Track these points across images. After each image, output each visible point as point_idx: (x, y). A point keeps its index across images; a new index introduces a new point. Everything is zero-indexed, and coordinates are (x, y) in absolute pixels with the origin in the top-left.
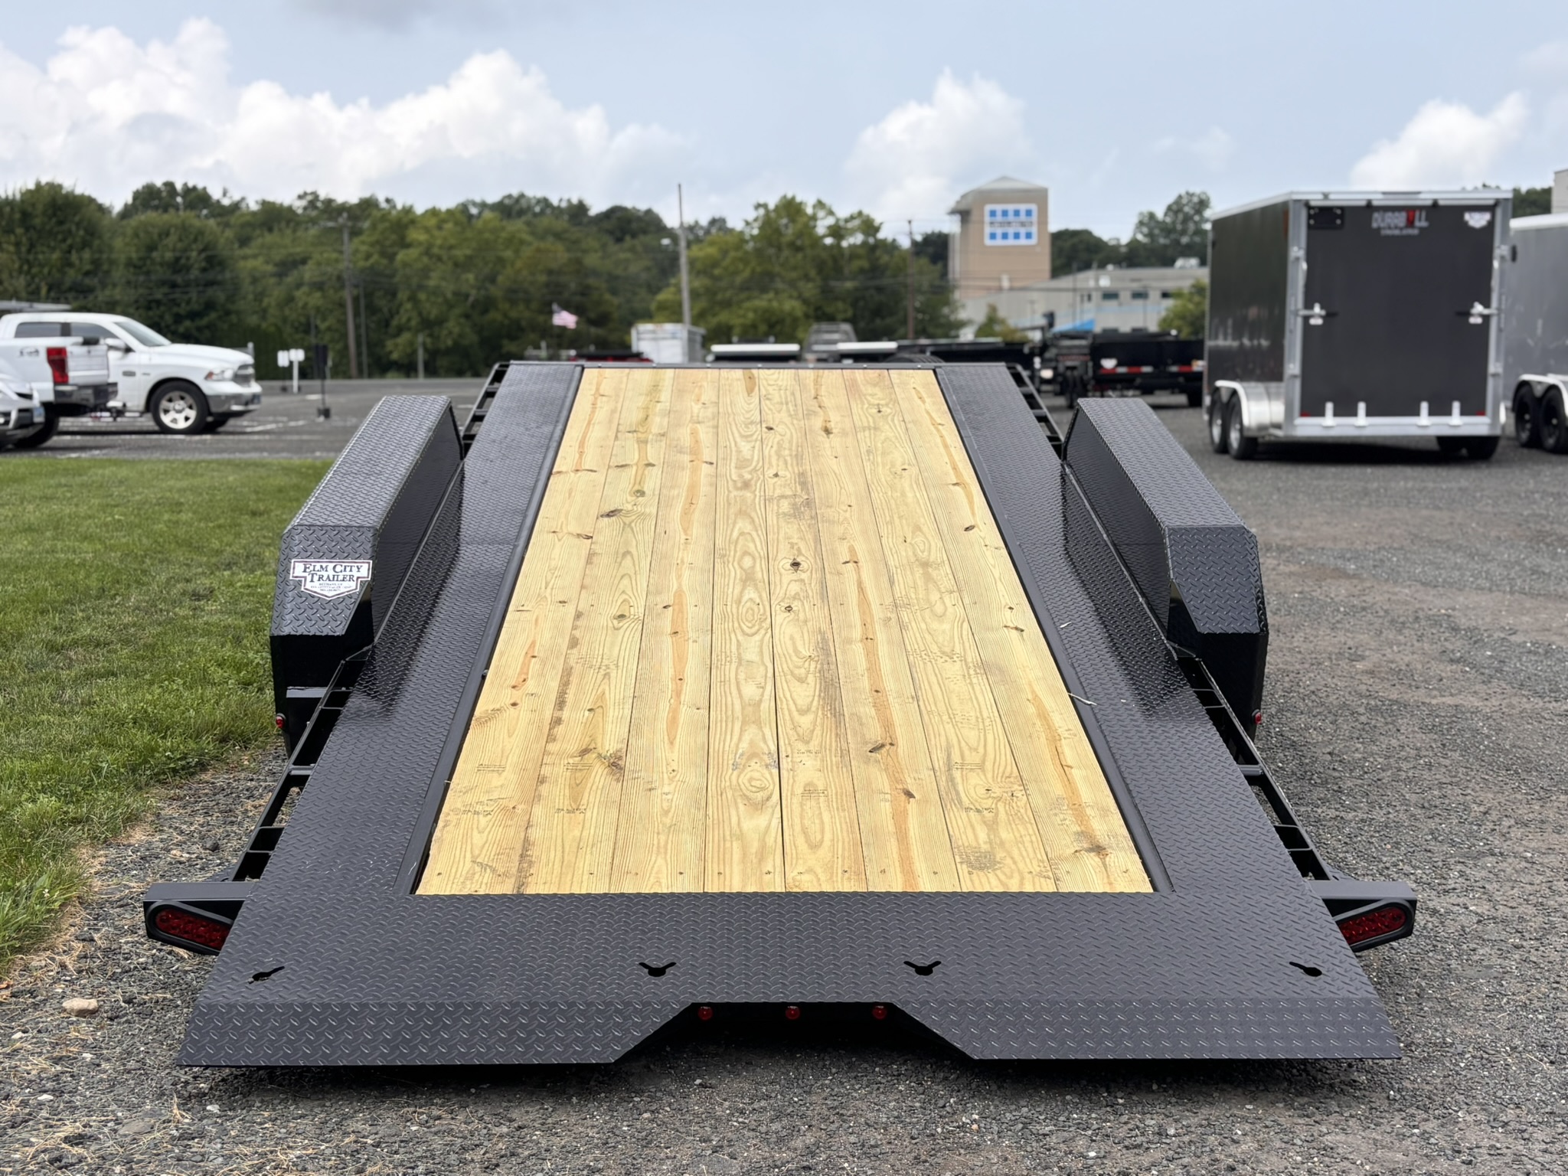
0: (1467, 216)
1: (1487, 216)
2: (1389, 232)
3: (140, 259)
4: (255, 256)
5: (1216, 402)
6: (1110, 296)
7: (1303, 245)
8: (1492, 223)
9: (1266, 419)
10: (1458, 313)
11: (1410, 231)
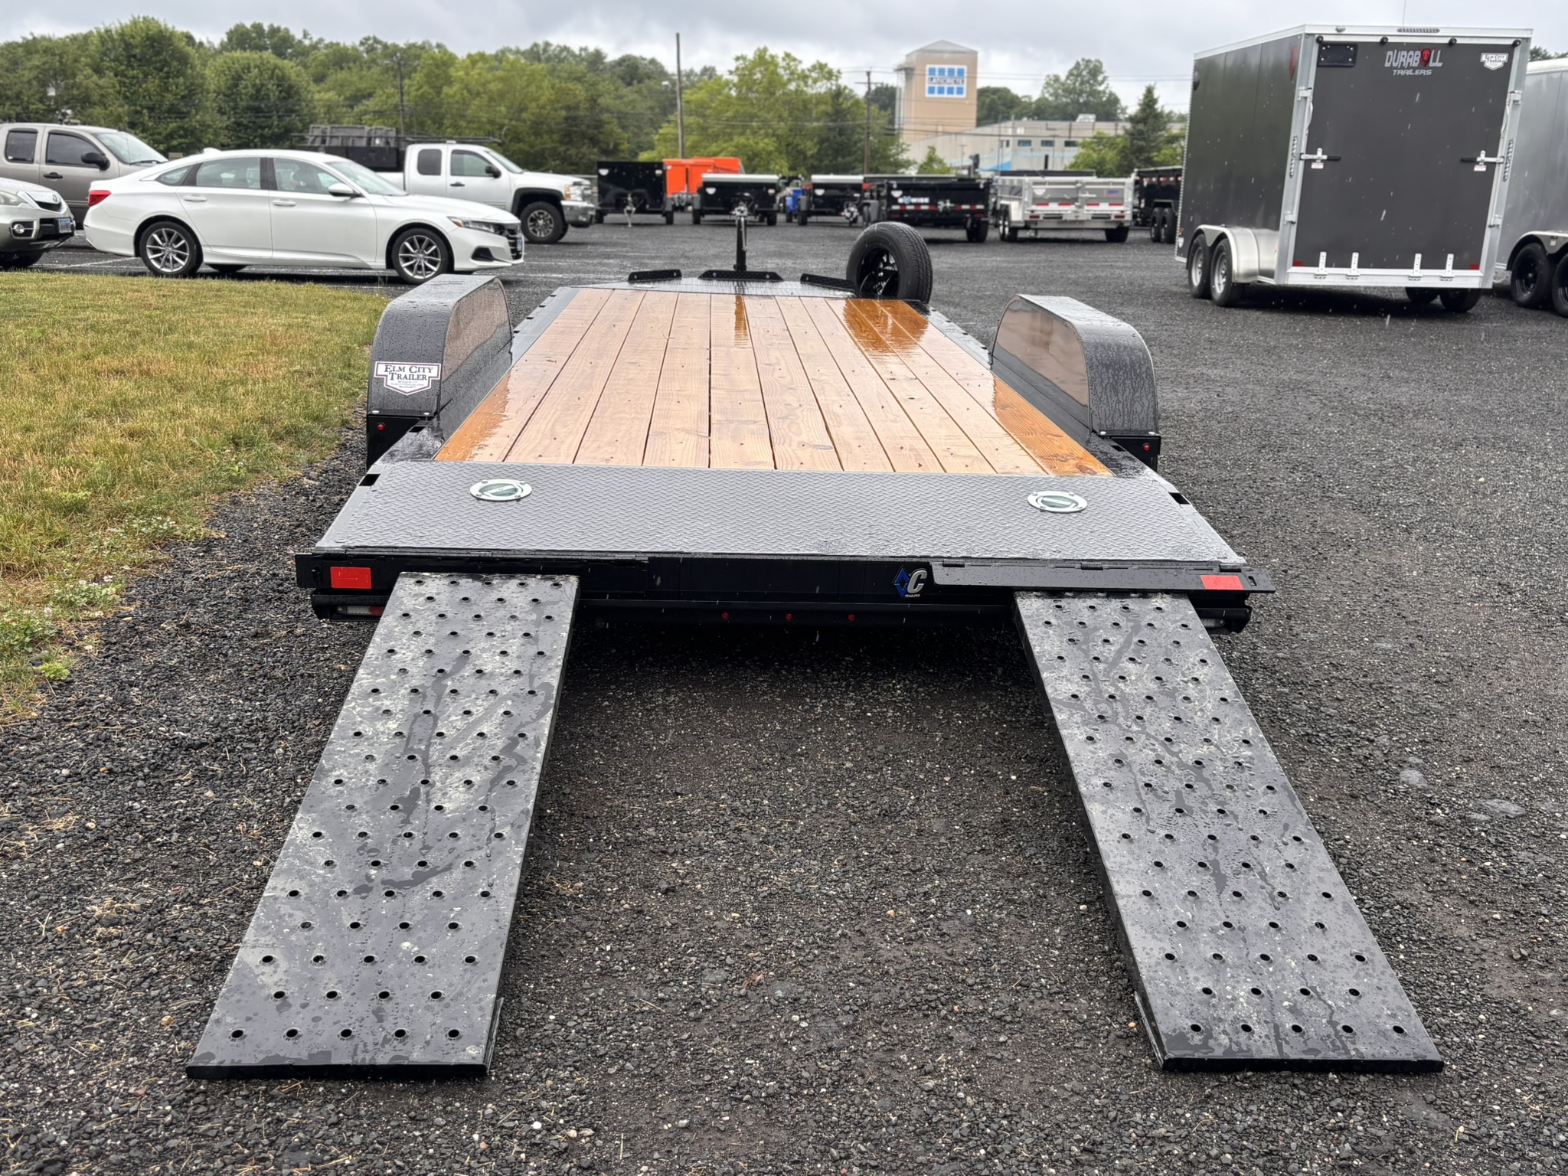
0: (1484, 57)
1: (1504, 57)
2: (1402, 72)
5: (1197, 246)
6: (1025, 143)
7: (1311, 84)
8: (1508, 66)
9: (1254, 267)
10: (1463, 161)
11: (1423, 72)
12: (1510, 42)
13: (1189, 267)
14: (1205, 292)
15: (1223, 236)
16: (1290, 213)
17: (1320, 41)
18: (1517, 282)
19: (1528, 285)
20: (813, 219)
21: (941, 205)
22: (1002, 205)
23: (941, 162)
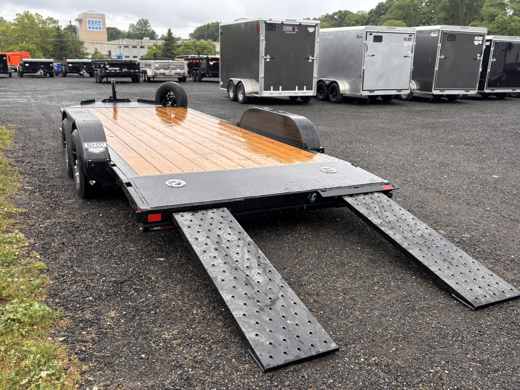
0: (309, 29)
1: (314, 29)
2: (288, 32)
5: (230, 85)
6: (126, 47)
7: (264, 35)
8: (315, 31)
9: (251, 91)
10: (306, 58)
11: (293, 32)
12: (315, 24)
13: (228, 91)
14: (235, 99)
15: (240, 82)
16: (262, 74)
17: (265, 22)
18: (318, 93)
19: (321, 94)
20: (68, 74)
21: (124, 70)
22: (143, 70)
23: (100, 53)
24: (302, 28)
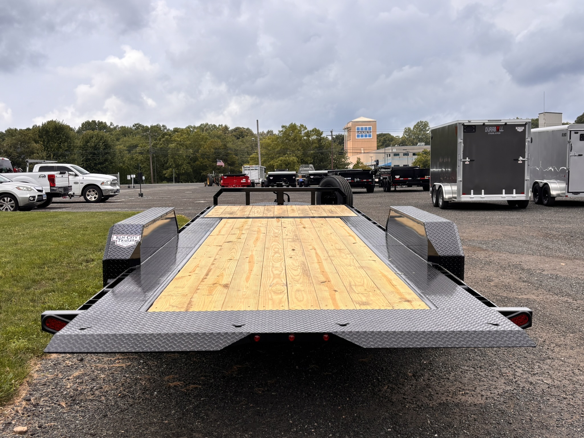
0: (516, 128)
1: (523, 128)
2: (491, 133)
3: (83, 145)
4: (120, 145)
5: (434, 190)
7: (462, 138)
8: (524, 130)
9: (451, 196)
10: (514, 160)
11: (498, 133)
12: (524, 123)
13: (433, 197)
14: (437, 205)
15: (440, 186)
16: (460, 178)
17: (463, 125)
24: (509, 128)
